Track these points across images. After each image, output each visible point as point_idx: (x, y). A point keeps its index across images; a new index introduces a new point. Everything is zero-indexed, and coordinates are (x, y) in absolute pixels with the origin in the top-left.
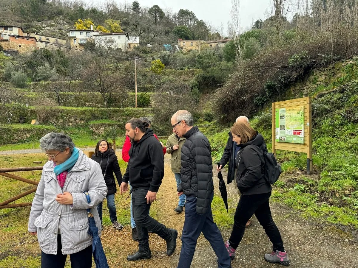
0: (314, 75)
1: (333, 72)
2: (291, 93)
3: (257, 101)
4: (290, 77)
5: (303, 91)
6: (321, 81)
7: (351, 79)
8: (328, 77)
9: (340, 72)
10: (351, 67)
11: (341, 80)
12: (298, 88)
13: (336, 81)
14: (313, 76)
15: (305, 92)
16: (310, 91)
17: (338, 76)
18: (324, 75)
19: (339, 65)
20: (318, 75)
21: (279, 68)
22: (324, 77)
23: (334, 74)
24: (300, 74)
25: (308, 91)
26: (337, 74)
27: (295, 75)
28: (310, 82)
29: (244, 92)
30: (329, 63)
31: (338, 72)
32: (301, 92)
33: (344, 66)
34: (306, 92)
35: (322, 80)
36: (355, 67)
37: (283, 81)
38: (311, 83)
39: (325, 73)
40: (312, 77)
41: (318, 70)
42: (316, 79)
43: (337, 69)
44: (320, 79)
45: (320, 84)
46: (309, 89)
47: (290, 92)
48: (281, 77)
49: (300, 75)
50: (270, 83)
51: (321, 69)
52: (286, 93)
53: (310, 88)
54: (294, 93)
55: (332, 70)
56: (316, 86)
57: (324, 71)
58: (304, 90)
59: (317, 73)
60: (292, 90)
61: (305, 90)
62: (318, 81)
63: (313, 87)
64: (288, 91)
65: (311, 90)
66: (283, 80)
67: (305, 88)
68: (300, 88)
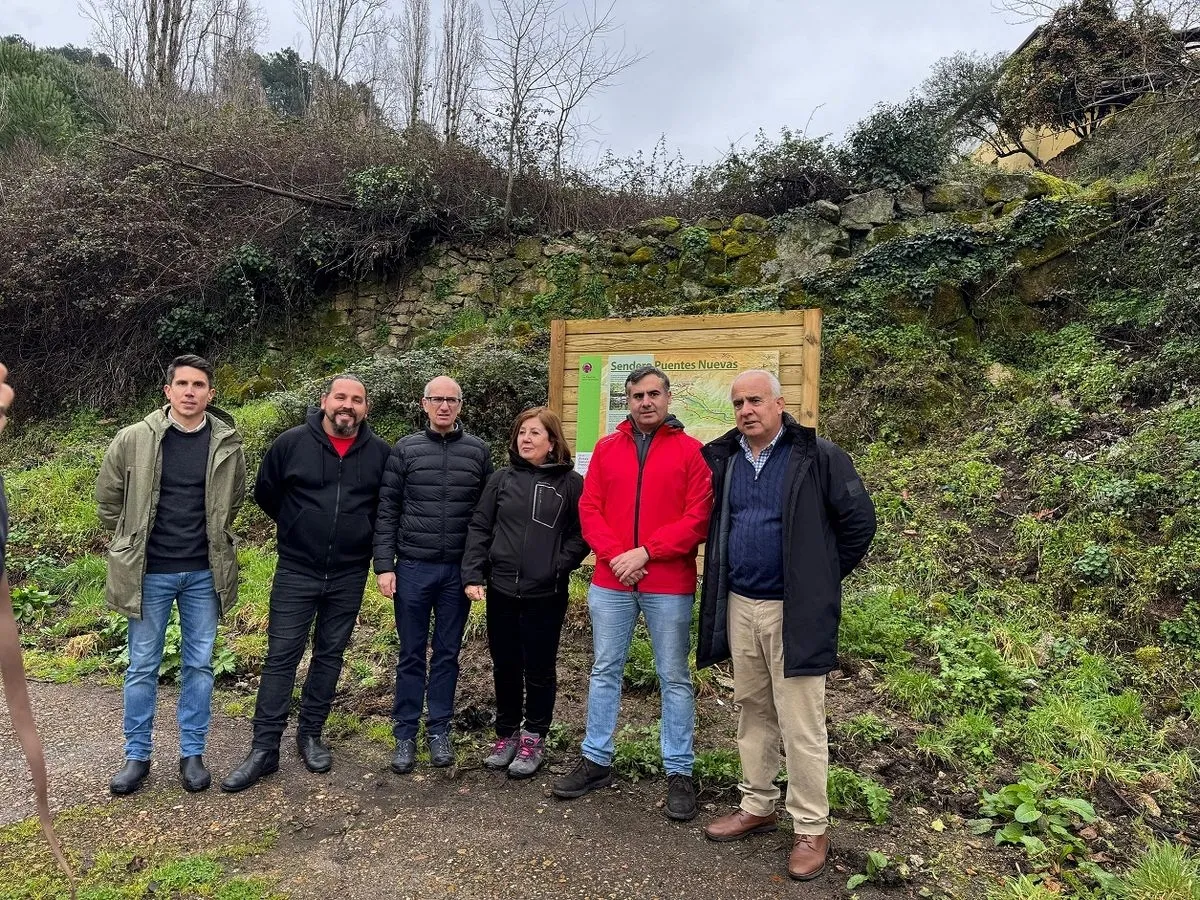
0: (441, 265)
1: (510, 268)
2: (338, 320)
3: (176, 328)
4: (350, 251)
5: (392, 319)
6: (465, 295)
7: (572, 307)
8: (490, 284)
9: (534, 277)
10: (575, 266)
11: (539, 303)
12: (370, 303)
13: (521, 305)
14: (435, 271)
15: (400, 325)
16: (420, 324)
17: (526, 287)
18: (476, 276)
19: (530, 251)
20: (454, 270)
21: (308, 203)
22: (477, 279)
23: (515, 279)
24: (394, 247)
25: (413, 324)
26: (521, 281)
27: (375, 247)
28: (424, 291)
29: (106, 278)
30: (495, 233)
31: (528, 273)
32: (385, 323)
33: (549, 257)
34: (405, 325)
35: (471, 290)
36: (585, 268)
37: (320, 263)
38: (425, 296)
39: (482, 267)
40: (430, 274)
41: (458, 250)
42: (447, 284)
43: (524, 264)
44: (462, 287)
45: (461, 305)
46: (418, 316)
47: (333, 315)
48: (313, 244)
49: (395, 253)
50: (256, 260)
51: (467, 249)
52: (314, 316)
53: (420, 312)
54: (349, 324)
55: (510, 264)
56: (446, 309)
57: (478, 260)
58: (395, 315)
59: (453, 262)
60: (341, 306)
61: (401, 319)
62: (453, 293)
63: (435, 310)
64: (322, 307)
65: (428, 321)
66: (316, 257)
67: (402, 308)
68: (379, 307)
